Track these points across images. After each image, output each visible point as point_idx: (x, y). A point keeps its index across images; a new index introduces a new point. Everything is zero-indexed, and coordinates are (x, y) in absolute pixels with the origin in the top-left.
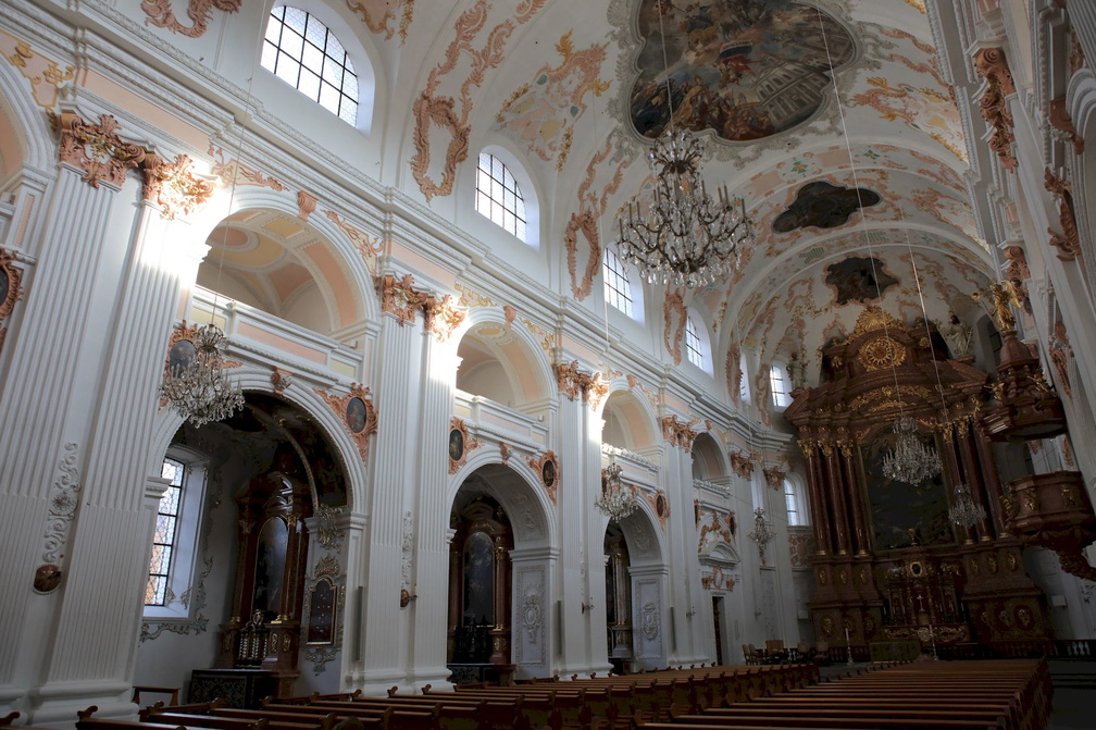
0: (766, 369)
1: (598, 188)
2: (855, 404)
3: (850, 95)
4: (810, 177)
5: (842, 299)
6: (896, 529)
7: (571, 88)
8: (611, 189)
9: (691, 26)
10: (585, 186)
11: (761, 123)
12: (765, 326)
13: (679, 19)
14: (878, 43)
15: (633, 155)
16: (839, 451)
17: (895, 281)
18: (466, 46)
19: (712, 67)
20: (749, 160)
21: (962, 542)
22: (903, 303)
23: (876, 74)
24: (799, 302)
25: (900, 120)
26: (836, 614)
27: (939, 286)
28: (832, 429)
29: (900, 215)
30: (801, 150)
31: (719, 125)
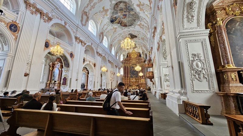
0: (120, 55)
1: (104, 29)
2: (130, 61)
3: (137, 24)
4: (130, 33)
7: (103, 14)
8: (106, 29)
9: (120, 10)
10: (103, 28)
11: (126, 25)
13: (119, 8)
14: (142, 19)
15: (109, 25)
16: (127, 66)
18: (90, 4)
19: (122, 16)
20: (123, 29)
21: (139, 78)
23: (141, 22)
25: (142, 28)
27: (142, 49)
28: (127, 63)
29: (139, 40)
30: (130, 29)
31: (121, 24)
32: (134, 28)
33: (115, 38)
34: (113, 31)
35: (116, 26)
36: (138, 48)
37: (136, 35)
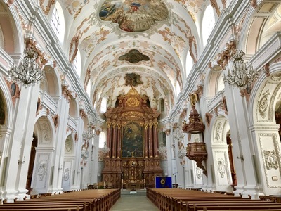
0: (101, 99)
1: (82, 29)
2: (123, 115)
3: (158, 30)
4: (135, 48)
5: (126, 84)
6: (128, 152)
8: (85, 31)
10: (79, 28)
11: (131, 28)
12: (104, 86)
14: (175, 20)
15: (95, 23)
16: (117, 127)
17: (142, 83)
19: (128, 6)
20: (122, 37)
21: (145, 157)
22: (142, 89)
23: (168, 27)
24: (115, 82)
25: (167, 41)
27: (153, 88)
28: (116, 120)
29: (152, 66)
30: (137, 39)
31: (120, 23)
32: (147, 37)
33: (98, 57)
34: (100, 37)
35: (108, 26)
36: (145, 84)
37: (147, 55)
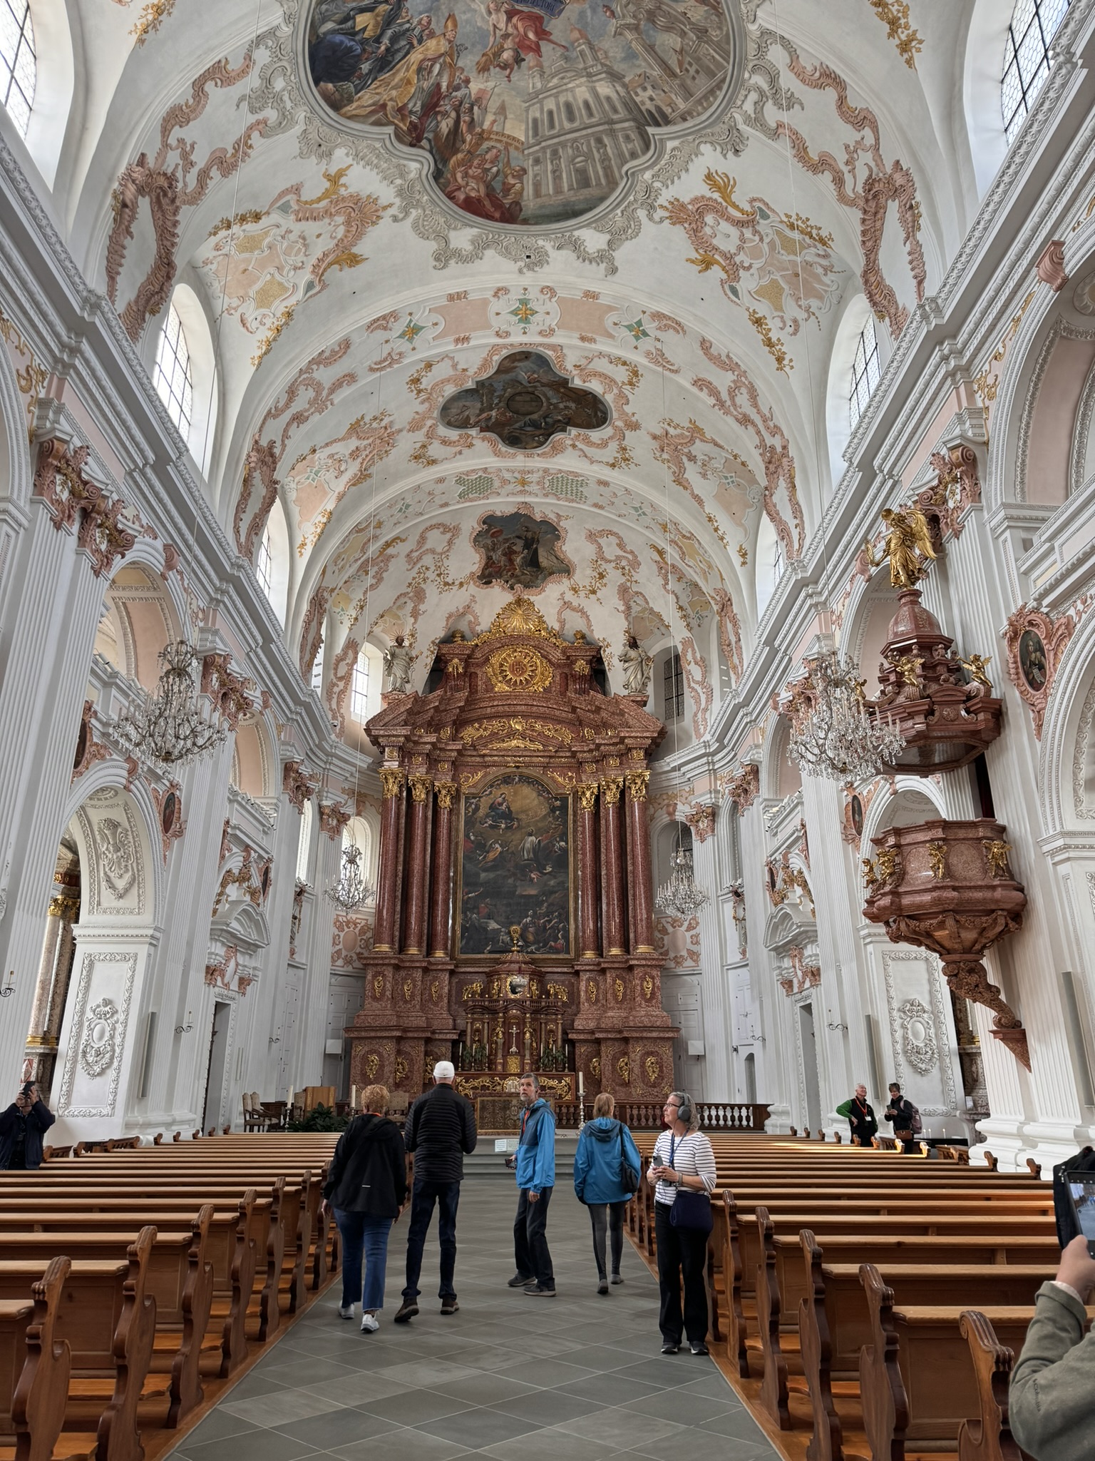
0: (353, 646)
1: (200, 138)
2: (470, 733)
3: (665, 197)
4: (531, 338)
5: (487, 577)
6: (493, 925)
8: (223, 164)
10: (179, 115)
11: (507, 189)
12: (370, 580)
14: (771, 91)
15: (285, 120)
16: (436, 797)
17: (566, 569)
20: (459, 256)
21: (579, 954)
22: (567, 605)
24: (428, 560)
25: (716, 273)
26: (389, 1048)
27: (624, 591)
28: (432, 761)
29: (623, 459)
30: (545, 276)
32: (603, 257)
33: (325, 375)
34: (323, 237)
36: (583, 576)
37: (595, 386)
